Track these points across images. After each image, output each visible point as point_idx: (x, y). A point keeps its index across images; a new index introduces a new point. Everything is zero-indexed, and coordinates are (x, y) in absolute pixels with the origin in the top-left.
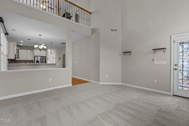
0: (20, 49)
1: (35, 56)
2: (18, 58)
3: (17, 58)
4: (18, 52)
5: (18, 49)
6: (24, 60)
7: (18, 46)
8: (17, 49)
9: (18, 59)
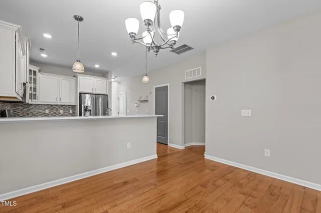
0: (39, 71)
1: (80, 94)
2: (34, 97)
3: (30, 98)
4: (35, 80)
5: (35, 73)
6: (51, 105)
7: (32, 61)
8: (30, 71)
9: (34, 102)
